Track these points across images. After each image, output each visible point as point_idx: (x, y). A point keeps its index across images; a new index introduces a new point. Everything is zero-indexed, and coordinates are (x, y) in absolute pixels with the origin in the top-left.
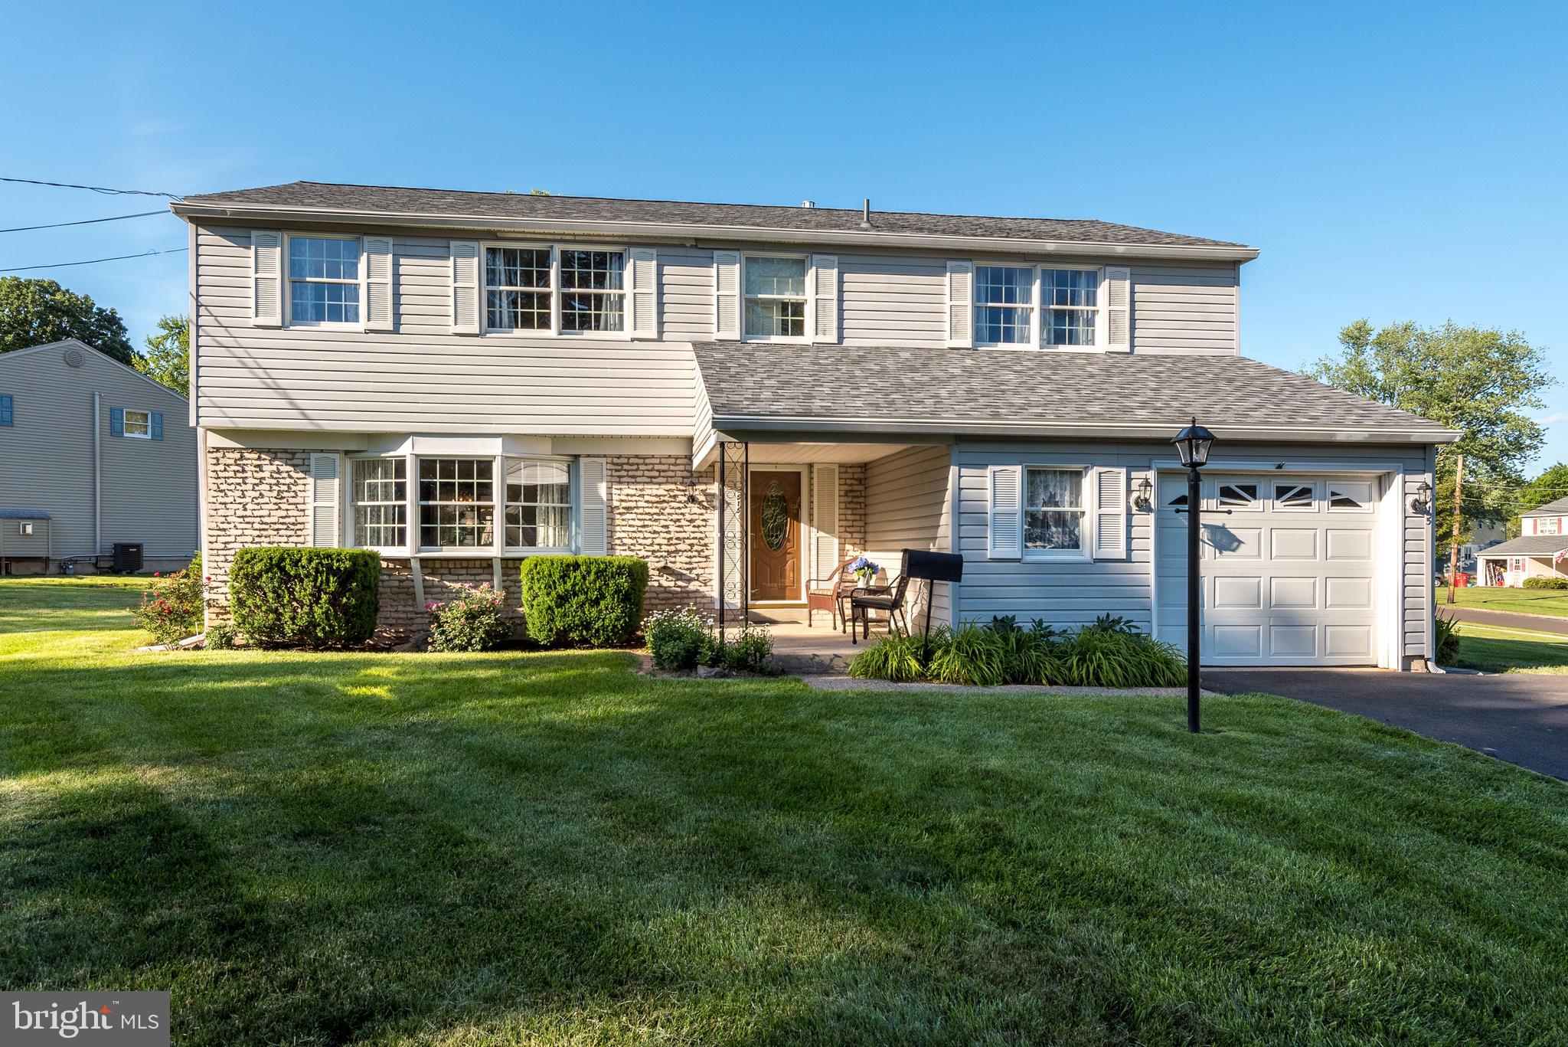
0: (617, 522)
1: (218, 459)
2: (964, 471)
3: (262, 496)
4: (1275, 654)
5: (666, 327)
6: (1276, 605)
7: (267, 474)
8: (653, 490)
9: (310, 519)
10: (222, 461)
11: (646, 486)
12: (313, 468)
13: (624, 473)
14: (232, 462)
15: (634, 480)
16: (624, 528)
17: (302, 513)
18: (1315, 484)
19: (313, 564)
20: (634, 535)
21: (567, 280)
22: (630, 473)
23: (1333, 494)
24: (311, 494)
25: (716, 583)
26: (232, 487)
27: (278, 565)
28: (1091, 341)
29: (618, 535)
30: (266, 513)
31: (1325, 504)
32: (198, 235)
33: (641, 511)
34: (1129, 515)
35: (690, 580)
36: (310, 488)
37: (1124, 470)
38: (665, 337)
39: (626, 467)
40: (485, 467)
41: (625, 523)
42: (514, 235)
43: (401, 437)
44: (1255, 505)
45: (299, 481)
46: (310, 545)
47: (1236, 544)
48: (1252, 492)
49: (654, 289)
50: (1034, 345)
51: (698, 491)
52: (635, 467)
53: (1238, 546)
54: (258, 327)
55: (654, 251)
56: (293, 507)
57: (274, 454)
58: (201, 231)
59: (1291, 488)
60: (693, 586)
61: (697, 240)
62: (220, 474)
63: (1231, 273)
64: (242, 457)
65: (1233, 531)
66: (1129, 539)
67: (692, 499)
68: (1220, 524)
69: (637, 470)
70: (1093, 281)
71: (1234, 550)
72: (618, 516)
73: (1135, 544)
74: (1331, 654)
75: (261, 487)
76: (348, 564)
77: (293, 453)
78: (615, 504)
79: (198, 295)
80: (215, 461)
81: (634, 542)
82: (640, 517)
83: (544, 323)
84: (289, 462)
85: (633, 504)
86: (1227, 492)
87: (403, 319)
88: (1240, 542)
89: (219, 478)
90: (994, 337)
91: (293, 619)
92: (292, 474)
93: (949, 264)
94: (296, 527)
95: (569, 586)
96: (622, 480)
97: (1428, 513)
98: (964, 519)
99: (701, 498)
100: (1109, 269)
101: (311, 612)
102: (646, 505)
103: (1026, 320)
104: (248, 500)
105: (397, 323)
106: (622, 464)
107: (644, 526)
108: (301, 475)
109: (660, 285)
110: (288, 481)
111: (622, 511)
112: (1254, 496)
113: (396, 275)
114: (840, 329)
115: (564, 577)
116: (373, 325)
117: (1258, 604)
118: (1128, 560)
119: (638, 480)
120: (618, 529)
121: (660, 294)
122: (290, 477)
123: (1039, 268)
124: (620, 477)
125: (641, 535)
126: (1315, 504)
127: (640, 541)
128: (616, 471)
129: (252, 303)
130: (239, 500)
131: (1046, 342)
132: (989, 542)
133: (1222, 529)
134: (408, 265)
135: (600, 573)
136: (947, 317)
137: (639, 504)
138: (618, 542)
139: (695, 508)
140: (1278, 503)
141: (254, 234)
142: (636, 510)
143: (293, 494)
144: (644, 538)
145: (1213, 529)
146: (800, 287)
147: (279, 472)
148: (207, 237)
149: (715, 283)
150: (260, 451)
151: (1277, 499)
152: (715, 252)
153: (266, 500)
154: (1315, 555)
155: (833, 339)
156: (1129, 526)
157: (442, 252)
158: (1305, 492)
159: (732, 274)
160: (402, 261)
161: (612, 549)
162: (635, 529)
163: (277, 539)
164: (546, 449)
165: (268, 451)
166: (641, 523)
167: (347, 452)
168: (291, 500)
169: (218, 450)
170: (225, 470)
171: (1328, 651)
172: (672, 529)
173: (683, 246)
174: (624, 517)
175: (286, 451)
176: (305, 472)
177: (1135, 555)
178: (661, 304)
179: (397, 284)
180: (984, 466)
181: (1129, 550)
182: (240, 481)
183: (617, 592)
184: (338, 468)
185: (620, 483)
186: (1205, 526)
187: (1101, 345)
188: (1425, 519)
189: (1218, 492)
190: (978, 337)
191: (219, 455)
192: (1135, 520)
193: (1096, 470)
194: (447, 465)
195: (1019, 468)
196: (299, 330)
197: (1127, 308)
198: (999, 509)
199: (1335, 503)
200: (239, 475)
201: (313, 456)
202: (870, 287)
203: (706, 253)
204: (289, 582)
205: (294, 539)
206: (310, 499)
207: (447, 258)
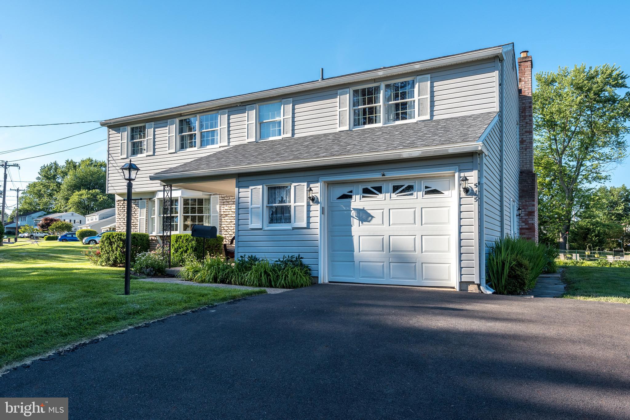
0: (223, 221)
1: (119, 204)
2: (241, 190)
4: (393, 278)
5: (231, 140)
6: (393, 251)
9: (139, 223)
10: (120, 204)
11: (232, 205)
12: (140, 205)
13: (225, 201)
14: (121, 204)
16: (225, 223)
17: (137, 221)
18: (415, 182)
20: (228, 226)
21: (201, 127)
22: (227, 201)
23: (426, 187)
26: (121, 213)
28: (413, 117)
29: (223, 226)
31: (420, 194)
32: (109, 131)
33: (230, 216)
34: (309, 206)
36: (139, 212)
37: (305, 184)
38: (231, 144)
39: (226, 198)
40: (176, 201)
41: (225, 221)
42: (185, 114)
43: (156, 193)
44: (381, 196)
45: (137, 210)
46: (138, 232)
47: (370, 218)
48: (379, 190)
49: (227, 125)
50: (383, 123)
52: (228, 198)
53: (371, 219)
54: (122, 159)
55: (227, 110)
56: (135, 219)
58: (110, 130)
59: (402, 186)
61: (242, 102)
62: (119, 209)
64: (124, 203)
65: (369, 211)
66: (309, 217)
68: (362, 208)
69: (229, 199)
70: (413, 85)
71: (369, 222)
72: (223, 218)
73: (312, 220)
74: (426, 279)
77: (135, 200)
78: (222, 213)
79: (109, 151)
80: (118, 205)
81: (228, 228)
82: (230, 218)
83: (195, 145)
84: (135, 204)
85: (227, 213)
86: (367, 191)
87: (156, 150)
88: (373, 217)
89: (119, 210)
90: (363, 123)
92: (136, 208)
93: (338, 92)
96: (225, 203)
97: (475, 194)
98: (241, 211)
100: (419, 78)
102: (232, 213)
105: (154, 152)
106: (224, 197)
107: (231, 222)
108: (137, 208)
109: (229, 123)
110: (135, 210)
111: (224, 216)
112: (381, 192)
113: (154, 135)
114: (293, 130)
116: (148, 154)
117: (383, 250)
118: (308, 228)
119: (230, 203)
120: (223, 223)
121: (229, 127)
122: (135, 208)
123: (383, 84)
124: (224, 202)
125: (230, 225)
126: (415, 194)
127: (230, 228)
128: (223, 200)
129: (120, 151)
130: (123, 217)
131: (388, 121)
132: (250, 220)
133: (363, 210)
136: (338, 117)
137: (230, 213)
138: (223, 228)
140: (393, 195)
141: (121, 128)
142: (229, 216)
143: (135, 214)
144: (231, 227)
145: (358, 211)
146: (278, 114)
148: (112, 132)
149: (247, 119)
151: (393, 192)
152: (247, 106)
154: (415, 223)
155: (290, 135)
156: (309, 211)
157: (166, 124)
158: (410, 188)
159: (252, 114)
160: (156, 130)
161: (221, 231)
162: (228, 223)
166: (230, 221)
167: (149, 199)
168: (135, 217)
170: (120, 207)
171: (424, 278)
173: (237, 106)
174: (225, 218)
176: (138, 207)
177: (312, 226)
178: (229, 131)
179: (154, 138)
180: (247, 187)
181: (308, 223)
182: (123, 211)
184: (146, 205)
185: (224, 205)
186: (354, 209)
187: (417, 118)
188: (473, 199)
189: (361, 190)
190: (355, 124)
191: (119, 202)
192: (312, 208)
193: (294, 184)
195: (261, 187)
197: (429, 96)
198: (253, 206)
199: (427, 193)
200: (123, 209)
201: (140, 201)
202: (304, 109)
203: (244, 107)
204: (111, 244)
205: (135, 230)
206: (139, 216)
207: (167, 126)
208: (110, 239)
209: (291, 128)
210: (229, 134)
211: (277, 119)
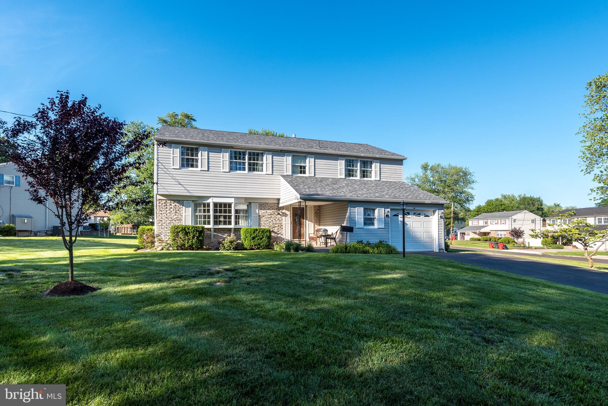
1: (159, 202)
2: (351, 208)
3: (171, 212)
4: (414, 249)
5: (274, 171)
6: (414, 238)
7: (173, 206)
8: (269, 211)
9: (184, 218)
10: (161, 203)
11: (267, 211)
12: (185, 205)
13: (262, 207)
14: (164, 203)
15: (264, 209)
17: (182, 217)
18: (421, 212)
19: (193, 229)
20: (265, 223)
21: (250, 159)
23: (425, 214)
24: (184, 211)
25: (284, 235)
26: (164, 209)
27: (184, 229)
28: (371, 177)
30: (172, 216)
31: (423, 216)
34: (385, 218)
35: (278, 234)
36: (184, 210)
37: (383, 209)
38: (274, 174)
40: (230, 205)
41: (263, 220)
42: (237, 148)
43: (209, 197)
46: (184, 224)
49: (271, 162)
50: (358, 178)
51: (280, 212)
52: (265, 206)
54: (173, 169)
55: (271, 153)
56: (179, 215)
57: (175, 201)
59: (416, 213)
60: (279, 235)
61: (281, 150)
62: (160, 206)
63: (401, 162)
64: (166, 202)
66: (385, 224)
67: (279, 214)
70: (371, 163)
72: (261, 218)
74: (425, 249)
75: (171, 210)
76: (201, 229)
77: (179, 201)
78: (260, 215)
83: (244, 169)
84: (178, 203)
85: (264, 215)
87: (210, 168)
88: (407, 224)
90: (350, 176)
91: (188, 243)
92: (179, 206)
93: (339, 158)
94: (180, 220)
95: (255, 235)
98: (351, 219)
99: (281, 213)
100: (375, 161)
101: (192, 241)
102: (268, 215)
103: (356, 172)
104: (168, 213)
105: (208, 169)
106: (262, 205)
108: (181, 207)
109: (272, 161)
110: (178, 208)
112: (409, 215)
113: (208, 157)
114: (315, 173)
115: (254, 233)
116: (202, 169)
117: (410, 238)
118: (385, 228)
119: (266, 209)
120: (261, 221)
121: (273, 163)
123: (360, 159)
126: (421, 216)
128: (260, 206)
129: (172, 162)
130: (165, 213)
131: (361, 177)
132: (357, 224)
134: (211, 154)
135: (263, 232)
136: (339, 171)
137: (266, 215)
138: (261, 224)
139: (279, 216)
140: (414, 216)
141: (173, 145)
142: (265, 217)
143: (179, 211)
144: (267, 224)
146: (305, 162)
147: (176, 206)
149: (285, 161)
150: (171, 200)
152: (285, 153)
153: (172, 213)
154: (421, 227)
155: (313, 175)
156: (385, 221)
157: (220, 151)
158: (419, 214)
159: (289, 159)
160: (210, 153)
161: (260, 226)
163: (175, 223)
164: (243, 201)
165: (173, 200)
166: (266, 220)
167: (193, 201)
168: (179, 213)
169: (160, 200)
170: (162, 205)
172: (274, 221)
173: (278, 152)
175: (177, 200)
176: (183, 206)
178: (273, 166)
179: (208, 159)
180: (355, 207)
181: (385, 226)
182: (166, 208)
183: (267, 236)
184: (191, 205)
185: (261, 210)
186: (400, 221)
187: (373, 178)
190: (346, 176)
193: (378, 208)
194: (221, 205)
195: (362, 208)
196: (184, 170)
197: (379, 170)
198: (358, 217)
199: (425, 216)
200: (165, 206)
201: (185, 202)
202: (321, 163)
203: (283, 154)
204: (187, 234)
205: (180, 223)
206: (184, 213)
207: (221, 153)
208: (185, 230)
209: (313, 172)
210: (273, 168)
211: (302, 165)
